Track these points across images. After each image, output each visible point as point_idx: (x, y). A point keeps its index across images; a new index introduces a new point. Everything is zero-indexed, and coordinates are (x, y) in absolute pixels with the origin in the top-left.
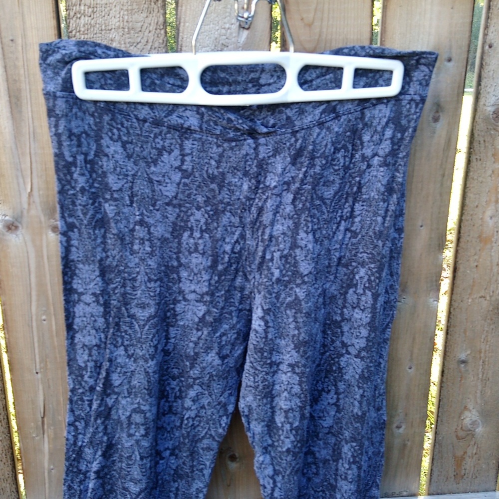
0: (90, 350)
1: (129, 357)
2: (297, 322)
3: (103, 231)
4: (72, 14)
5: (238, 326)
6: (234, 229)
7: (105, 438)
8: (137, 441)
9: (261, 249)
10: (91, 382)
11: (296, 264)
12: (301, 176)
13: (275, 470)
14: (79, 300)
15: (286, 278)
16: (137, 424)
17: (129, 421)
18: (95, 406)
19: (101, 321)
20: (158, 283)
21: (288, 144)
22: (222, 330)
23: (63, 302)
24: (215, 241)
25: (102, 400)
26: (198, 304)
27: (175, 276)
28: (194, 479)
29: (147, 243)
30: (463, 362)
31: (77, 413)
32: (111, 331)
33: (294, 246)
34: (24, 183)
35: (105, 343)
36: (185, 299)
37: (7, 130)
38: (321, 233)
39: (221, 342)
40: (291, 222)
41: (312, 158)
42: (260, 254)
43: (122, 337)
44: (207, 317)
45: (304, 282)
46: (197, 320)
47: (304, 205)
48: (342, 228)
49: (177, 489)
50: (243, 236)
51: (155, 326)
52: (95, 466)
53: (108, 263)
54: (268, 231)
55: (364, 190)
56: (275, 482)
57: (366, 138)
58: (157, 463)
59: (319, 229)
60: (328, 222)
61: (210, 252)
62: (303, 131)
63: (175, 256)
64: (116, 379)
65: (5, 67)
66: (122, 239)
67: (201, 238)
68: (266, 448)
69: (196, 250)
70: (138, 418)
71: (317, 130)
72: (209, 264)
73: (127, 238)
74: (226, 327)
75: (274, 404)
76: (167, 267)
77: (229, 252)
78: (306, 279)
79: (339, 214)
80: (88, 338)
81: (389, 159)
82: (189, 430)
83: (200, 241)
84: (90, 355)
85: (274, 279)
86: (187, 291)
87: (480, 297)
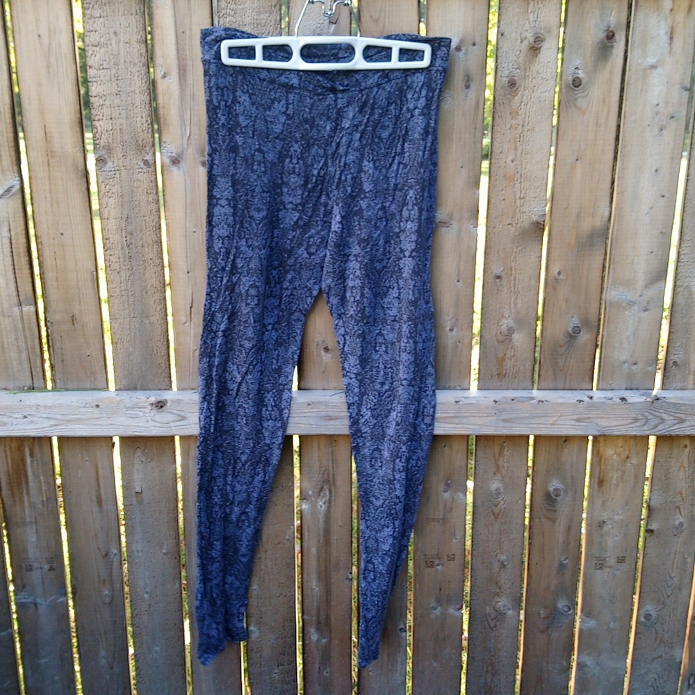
0: (223, 239)
1: (249, 247)
2: (360, 225)
3: (234, 154)
5: (322, 233)
6: (320, 159)
7: (230, 307)
8: (252, 309)
9: (338, 172)
10: (223, 263)
11: (361, 184)
12: (365, 121)
13: (345, 331)
14: (217, 204)
15: (354, 194)
16: (252, 296)
17: (247, 293)
18: (224, 282)
19: (231, 218)
20: (269, 194)
21: (357, 98)
22: (310, 233)
23: (207, 204)
24: (306, 166)
25: (230, 277)
26: (293, 212)
27: (279, 190)
28: (290, 345)
29: (262, 165)
30: (498, 277)
31: (212, 286)
32: (238, 226)
33: (360, 170)
34: (185, 130)
35: (233, 236)
36: (285, 208)
38: (380, 163)
39: (309, 241)
40: (358, 153)
41: (373, 109)
42: (338, 176)
43: (245, 232)
44: (300, 222)
45: (366, 197)
46: (292, 223)
47: (367, 141)
48: (396, 161)
49: (278, 355)
50: (325, 164)
51: (266, 225)
52: (222, 327)
53: (237, 177)
54: (343, 160)
55: (410, 133)
56: (345, 339)
57: (409, 96)
58: (263, 333)
59: (379, 160)
60: (386, 155)
61: (303, 174)
62: (367, 90)
63: (279, 176)
64: (240, 263)
66: (247, 161)
67: (297, 163)
68: (340, 315)
69: (294, 172)
70: (253, 292)
71: (376, 89)
72: (302, 183)
73: (250, 161)
74: (313, 231)
75: (346, 284)
76: (274, 183)
77: (316, 175)
78: (367, 195)
79: (394, 151)
80: (222, 231)
81: (425, 111)
82: (287, 304)
83: (297, 166)
84: (223, 243)
85: (347, 194)
86: (286, 202)
87: (508, 224)
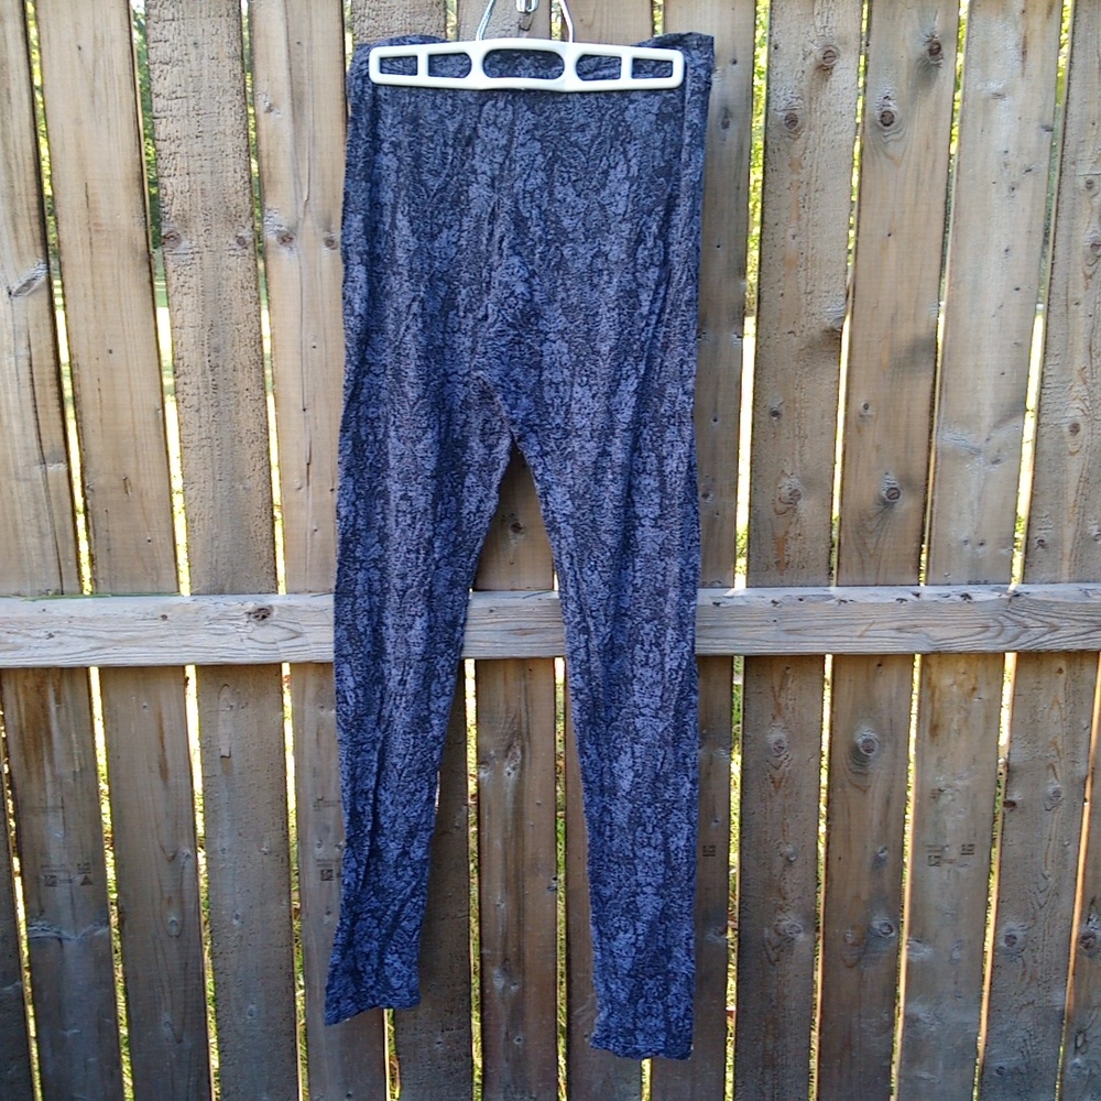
4: (356, 17)
30: (775, 414)
34: (301, 190)
37: (288, 134)
65: (290, 70)
87: (790, 333)
